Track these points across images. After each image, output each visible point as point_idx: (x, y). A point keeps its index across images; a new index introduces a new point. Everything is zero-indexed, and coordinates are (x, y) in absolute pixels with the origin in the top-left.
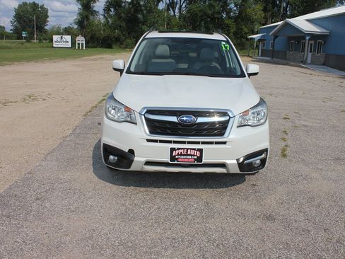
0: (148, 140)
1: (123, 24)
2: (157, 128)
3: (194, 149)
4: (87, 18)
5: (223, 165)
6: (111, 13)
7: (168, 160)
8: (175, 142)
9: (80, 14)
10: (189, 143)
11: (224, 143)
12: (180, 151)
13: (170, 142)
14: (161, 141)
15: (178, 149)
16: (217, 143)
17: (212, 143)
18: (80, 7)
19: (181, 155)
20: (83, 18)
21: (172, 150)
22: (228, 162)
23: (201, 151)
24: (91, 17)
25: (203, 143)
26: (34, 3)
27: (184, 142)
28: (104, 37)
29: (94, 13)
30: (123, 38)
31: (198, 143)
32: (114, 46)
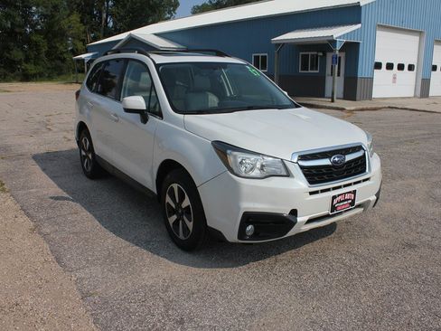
0: (311, 193)
2: (314, 176)
3: (350, 192)
7: (329, 211)
8: (334, 189)
10: (345, 186)
11: (368, 179)
12: (340, 197)
13: (328, 190)
14: (323, 191)
15: (339, 195)
16: (364, 181)
17: (360, 182)
19: (341, 202)
21: (334, 198)
22: (371, 198)
23: (354, 192)
25: (355, 183)
27: (339, 188)
31: (350, 185)
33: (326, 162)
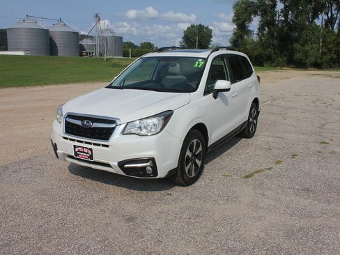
0: (64, 138)
1: (276, 42)
2: (71, 129)
3: (87, 148)
4: (241, 37)
5: (108, 165)
6: (265, 32)
7: (73, 154)
8: (78, 141)
9: (235, 34)
10: (86, 143)
11: (107, 146)
12: (80, 148)
13: (74, 140)
14: (71, 140)
15: (78, 147)
16: (103, 146)
17: (99, 145)
18: (235, 27)
19: (80, 151)
20: (237, 38)
21: (75, 147)
22: (111, 163)
23: (91, 150)
24: (246, 37)
25: (94, 144)
26: (201, 25)
27: (82, 142)
28: (256, 56)
29: (249, 32)
30: (275, 56)
31: (90, 143)
32: (265, 65)
33: (78, 122)
